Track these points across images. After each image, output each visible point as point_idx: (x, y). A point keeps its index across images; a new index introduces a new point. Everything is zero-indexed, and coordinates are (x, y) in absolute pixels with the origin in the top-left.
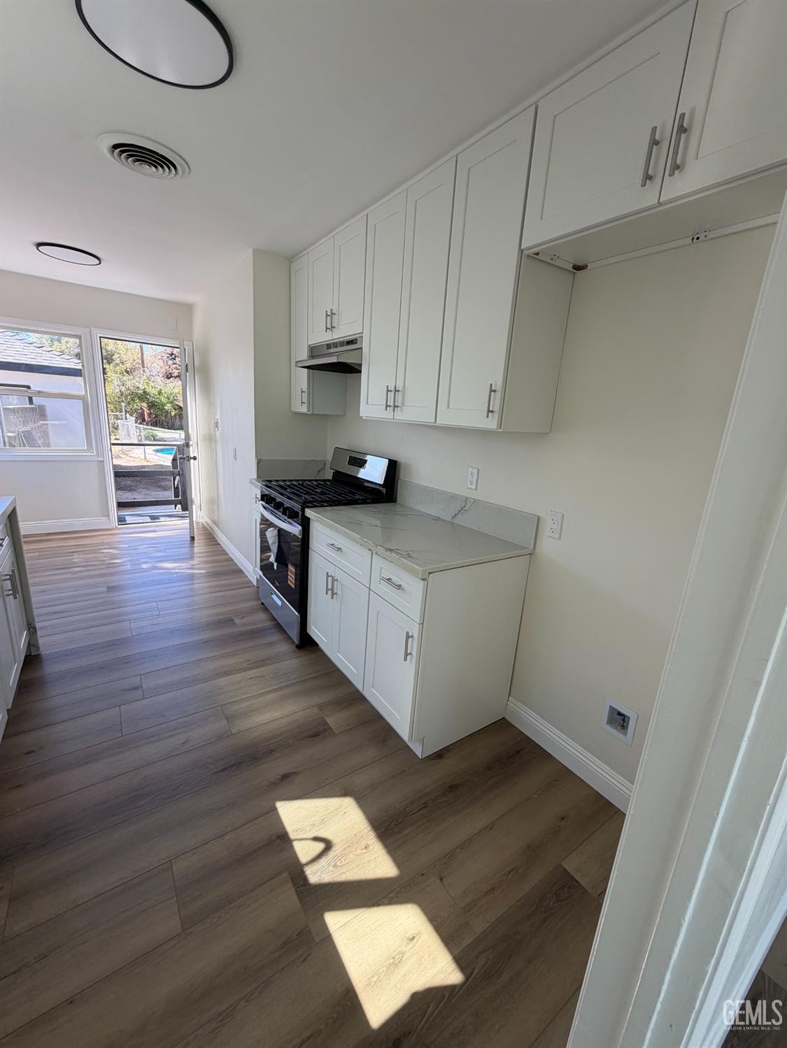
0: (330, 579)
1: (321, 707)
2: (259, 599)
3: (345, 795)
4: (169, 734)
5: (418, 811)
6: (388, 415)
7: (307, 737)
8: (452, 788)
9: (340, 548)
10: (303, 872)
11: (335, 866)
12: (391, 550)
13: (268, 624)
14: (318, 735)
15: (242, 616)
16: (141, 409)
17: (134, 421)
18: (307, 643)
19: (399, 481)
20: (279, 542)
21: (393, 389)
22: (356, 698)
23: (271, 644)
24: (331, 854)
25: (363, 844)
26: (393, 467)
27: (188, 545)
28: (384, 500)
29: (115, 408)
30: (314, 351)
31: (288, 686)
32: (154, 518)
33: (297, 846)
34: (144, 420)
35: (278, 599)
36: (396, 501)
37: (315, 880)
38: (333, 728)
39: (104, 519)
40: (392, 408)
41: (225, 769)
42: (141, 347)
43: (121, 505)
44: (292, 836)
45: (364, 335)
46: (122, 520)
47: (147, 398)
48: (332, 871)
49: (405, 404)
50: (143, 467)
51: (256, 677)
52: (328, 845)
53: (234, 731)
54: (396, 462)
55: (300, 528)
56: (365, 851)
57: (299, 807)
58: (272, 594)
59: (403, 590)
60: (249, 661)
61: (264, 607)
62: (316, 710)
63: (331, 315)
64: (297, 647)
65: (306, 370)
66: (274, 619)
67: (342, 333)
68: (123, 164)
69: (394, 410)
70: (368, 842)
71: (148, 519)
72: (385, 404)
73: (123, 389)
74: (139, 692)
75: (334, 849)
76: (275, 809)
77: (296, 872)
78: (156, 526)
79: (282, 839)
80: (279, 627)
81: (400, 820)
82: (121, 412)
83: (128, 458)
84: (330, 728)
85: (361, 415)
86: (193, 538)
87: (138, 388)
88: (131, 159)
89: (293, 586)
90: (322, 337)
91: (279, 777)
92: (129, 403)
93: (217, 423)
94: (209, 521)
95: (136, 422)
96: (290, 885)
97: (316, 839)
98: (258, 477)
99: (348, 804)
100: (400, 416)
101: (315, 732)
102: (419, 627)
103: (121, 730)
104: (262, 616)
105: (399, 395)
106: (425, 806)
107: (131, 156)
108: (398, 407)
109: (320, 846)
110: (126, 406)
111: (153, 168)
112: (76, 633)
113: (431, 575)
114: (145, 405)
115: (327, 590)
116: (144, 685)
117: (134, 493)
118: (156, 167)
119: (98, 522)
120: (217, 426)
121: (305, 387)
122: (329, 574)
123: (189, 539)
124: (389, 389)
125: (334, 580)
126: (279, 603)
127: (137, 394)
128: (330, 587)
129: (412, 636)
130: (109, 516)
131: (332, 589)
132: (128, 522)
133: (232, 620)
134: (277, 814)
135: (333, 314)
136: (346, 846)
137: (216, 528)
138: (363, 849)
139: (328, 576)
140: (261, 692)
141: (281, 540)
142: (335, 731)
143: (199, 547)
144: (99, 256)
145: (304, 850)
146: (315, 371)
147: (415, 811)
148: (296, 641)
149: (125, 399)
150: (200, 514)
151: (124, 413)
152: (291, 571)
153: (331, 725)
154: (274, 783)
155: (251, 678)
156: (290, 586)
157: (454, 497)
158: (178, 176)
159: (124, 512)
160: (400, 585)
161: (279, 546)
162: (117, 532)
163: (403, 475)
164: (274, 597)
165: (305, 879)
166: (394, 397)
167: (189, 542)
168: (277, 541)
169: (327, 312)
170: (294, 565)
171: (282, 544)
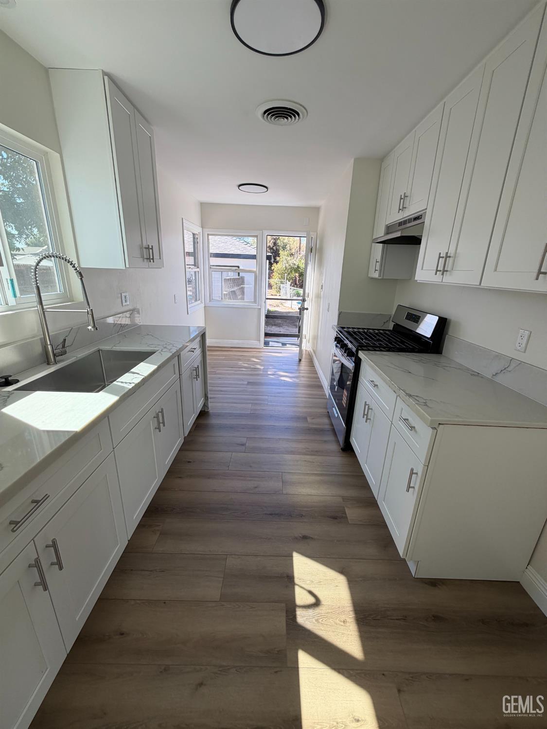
0: (367, 406)
1: (345, 499)
2: (326, 408)
3: (342, 572)
4: (250, 479)
5: (397, 619)
6: (437, 279)
7: (328, 517)
8: (437, 618)
9: (377, 385)
10: (295, 611)
11: (317, 620)
12: (410, 396)
13: (328, 427)
14: (336, 519)
15: (313, 417)
16: (295, 277)
17: (289, 285)
18: (348, 449)
19: (447, 336)
20: (341, 372)
21: (444, 256)
22: (371, 503)
23: (325, 441)
24: (317, 610)
25: (343, 617)
26: (443, 324)
27: (297, 364)
28: (429, 351)
29: (282, 277)
30: (389, 229)
31: (326, 475)
32: (284, 344)
33: (298, 591)
34: (296, 284)
35: (336, 412)
36: (441, 353)
37: (301, 622)
38: (348, 518)
39: (255, 342)
40: (441, 272)
41: (271, 514)
42: (300, 239)
43: (267, 335)
44: (296, 581)
45: (427, 211)
46: (266, 344)
47: (299, 270)
48: (314, 623)
49: (454, 269)
50: (289, 312)
51: (308, 461)
52: (317, 603)
53: (284, 492)
54: (446, 319)
55: (354, 364)
56: (342, 624)
57: (307, 564)
58: (333, 407)
59: (416, 431)
60: (308, 449)
61: (329, 416)
62: (340, 500)
63: (404, 198)
64: (341, 449)
65: (381, 244)
66: (332, 425)
67: (412, 210)
68: (270, 123)
69: (443, 274)
70: (347, 619)
71: (280, 345)
72: (435, 269)
73: (287, 265)
74: (244, 448)
75: (320, 608)
76: (292, 556)
77: (291, 609)
78: (283, 350)
79: (288, 580)
80: (334, 432)
81: (379, 617)
82: (284, 279)
83: (283, 307)
84: (347, 518)
85: (416, 279)
86: (300, 360)
87: (295, 264)
88: (273, 117)
89: (345, 406)
90: (396, 217)
91: (300, 535)
92: (289, 274)
93: (322, 286)
94: (312, 351)
95: (291, 285)
96: (284, 614)
97: (311, 593)
98: (338, 324)
99: (341, 581)
100: (448, 279)
101: (336, 516)
102: (424, 468)
103: (228, 466)
104: (326, 421)
105: (450, 261)
106: (405, 618)
107: (272, 116)
108: (447, 271)
109: (312, 600)
110: (287, 276)
111: (285, 119)
112: (226, 405)
113: (441, 426)
114: (297, 275)
115: (364, 414)
116: (247, 444)
117: (281, 328)
118: (287, 118)
119: (253, 343)
120: (322, 288)
121: (379, 259)
122: (367, 403)
123: (298, 360)
124: (441, 256)
125: (369, 409)
126: (336, 415)
127: (293, 268)
128: (366, 413)
129: (417, 474)
130: (260, 341)
131: (367, 415)
132: (270, 345)
133: (306, 418)
134: (292, 560)
135: (405, 196)
136: (330, 611)
137: (314, 355)
138: (341, 621)
139: (366, 404)
140: (309, 472)
141: (343, 371)
142: (349, 521)
143: (304, 366)
144: (266, 185)
145: (301, 597)
146: (389, 245)
147: (395, 618)
148: (341, 444)
149: (288, 271)
150: (307, 346)
151: (285, 280)
152: (345, 395)
153: (348, 516)
154: (296, 538)
155: (306, 461)
156: (342, 404)
157: (499, 356)
158: (300, 120)
159: (268, 339)
160: (414, 427)
161: (341, 375)
162: (262, 350)
163: (451, 331)
164: (334, 409)
165: (295, 617)
166: (445, 263)
167: (298, 362)
168: (340, 371)
169: (401, 195)
170: (347, 390)
171: (343, 374)
